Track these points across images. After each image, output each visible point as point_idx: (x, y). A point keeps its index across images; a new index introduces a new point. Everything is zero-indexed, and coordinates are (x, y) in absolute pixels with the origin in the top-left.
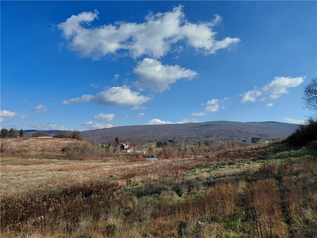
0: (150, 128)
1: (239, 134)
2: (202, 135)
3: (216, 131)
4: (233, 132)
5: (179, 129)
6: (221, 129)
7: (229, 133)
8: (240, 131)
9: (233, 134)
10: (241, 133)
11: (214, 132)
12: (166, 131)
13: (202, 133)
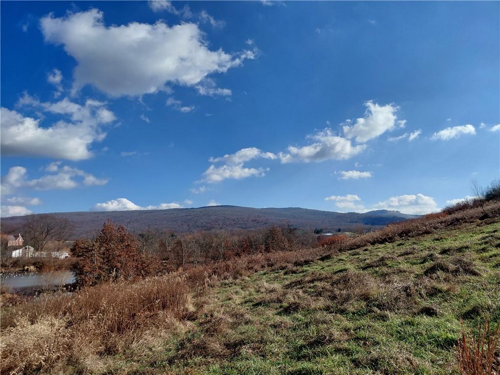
0: (104, 216)
1: (255, 224)
2: (198, 227)
3: (220, 220)
4: (246, 222)
5: (157, 218)
6: (227, 218)
7: (240, 224)
8: (255, 221)
9: (246, 224)
10: (258, 223)
11: (217, 222)
12: (134, 223)
13: (196, 224)
